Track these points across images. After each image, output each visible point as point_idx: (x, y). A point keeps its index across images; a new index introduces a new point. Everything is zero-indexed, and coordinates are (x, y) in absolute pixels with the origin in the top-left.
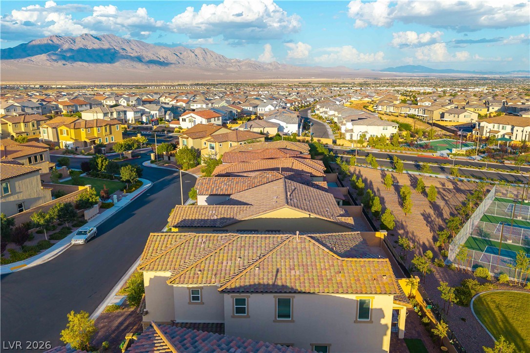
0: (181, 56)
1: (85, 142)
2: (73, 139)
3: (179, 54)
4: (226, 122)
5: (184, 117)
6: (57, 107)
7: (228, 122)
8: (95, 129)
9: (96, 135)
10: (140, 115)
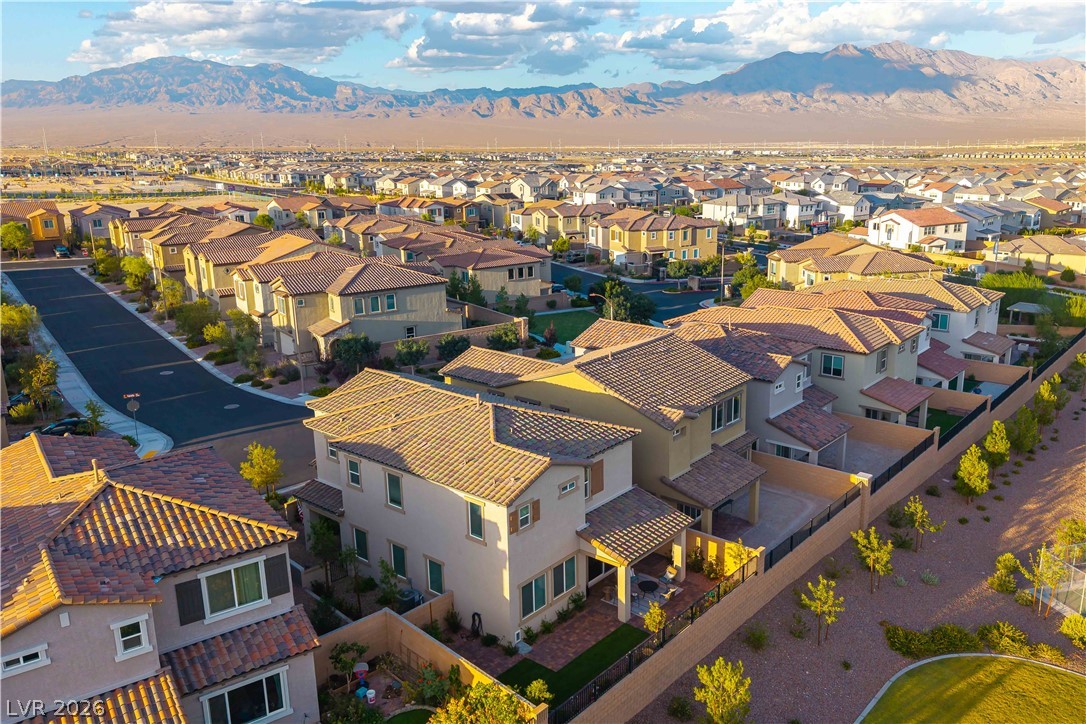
0: (1055, 81)
1: (645, 255)
2: (625, 248)
3: (1048, 77)
4: (984, 236)
5: (877, 221)
6: (685, 192)
7: (990, 237)
8: (665, 233)
9: (665, 245)
10: (813, 212)
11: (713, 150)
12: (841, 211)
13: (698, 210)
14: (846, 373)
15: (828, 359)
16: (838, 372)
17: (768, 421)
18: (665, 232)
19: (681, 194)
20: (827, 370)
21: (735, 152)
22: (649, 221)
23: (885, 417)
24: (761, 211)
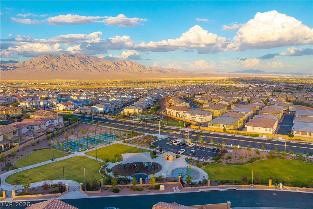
1: (4, 116)
3: (117, 64)
5: (57, 105)
6: (16, 100)
9: (9, 113)
10: (46, 103)
11: (28, 82)
12: (53, 103)
13: (19, 104)
14: (34, 128)
15: (32, 127)
16: (33, 128)
17: (22, 134)
18: (9, 111)
19: (14, 100)
20: (32, 128)
21: (35, 83)
22: (5, 108)
23: (39, 133)
24: (34, 104)
